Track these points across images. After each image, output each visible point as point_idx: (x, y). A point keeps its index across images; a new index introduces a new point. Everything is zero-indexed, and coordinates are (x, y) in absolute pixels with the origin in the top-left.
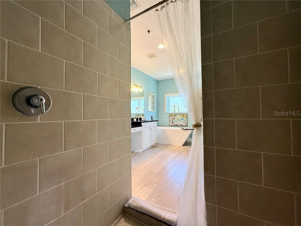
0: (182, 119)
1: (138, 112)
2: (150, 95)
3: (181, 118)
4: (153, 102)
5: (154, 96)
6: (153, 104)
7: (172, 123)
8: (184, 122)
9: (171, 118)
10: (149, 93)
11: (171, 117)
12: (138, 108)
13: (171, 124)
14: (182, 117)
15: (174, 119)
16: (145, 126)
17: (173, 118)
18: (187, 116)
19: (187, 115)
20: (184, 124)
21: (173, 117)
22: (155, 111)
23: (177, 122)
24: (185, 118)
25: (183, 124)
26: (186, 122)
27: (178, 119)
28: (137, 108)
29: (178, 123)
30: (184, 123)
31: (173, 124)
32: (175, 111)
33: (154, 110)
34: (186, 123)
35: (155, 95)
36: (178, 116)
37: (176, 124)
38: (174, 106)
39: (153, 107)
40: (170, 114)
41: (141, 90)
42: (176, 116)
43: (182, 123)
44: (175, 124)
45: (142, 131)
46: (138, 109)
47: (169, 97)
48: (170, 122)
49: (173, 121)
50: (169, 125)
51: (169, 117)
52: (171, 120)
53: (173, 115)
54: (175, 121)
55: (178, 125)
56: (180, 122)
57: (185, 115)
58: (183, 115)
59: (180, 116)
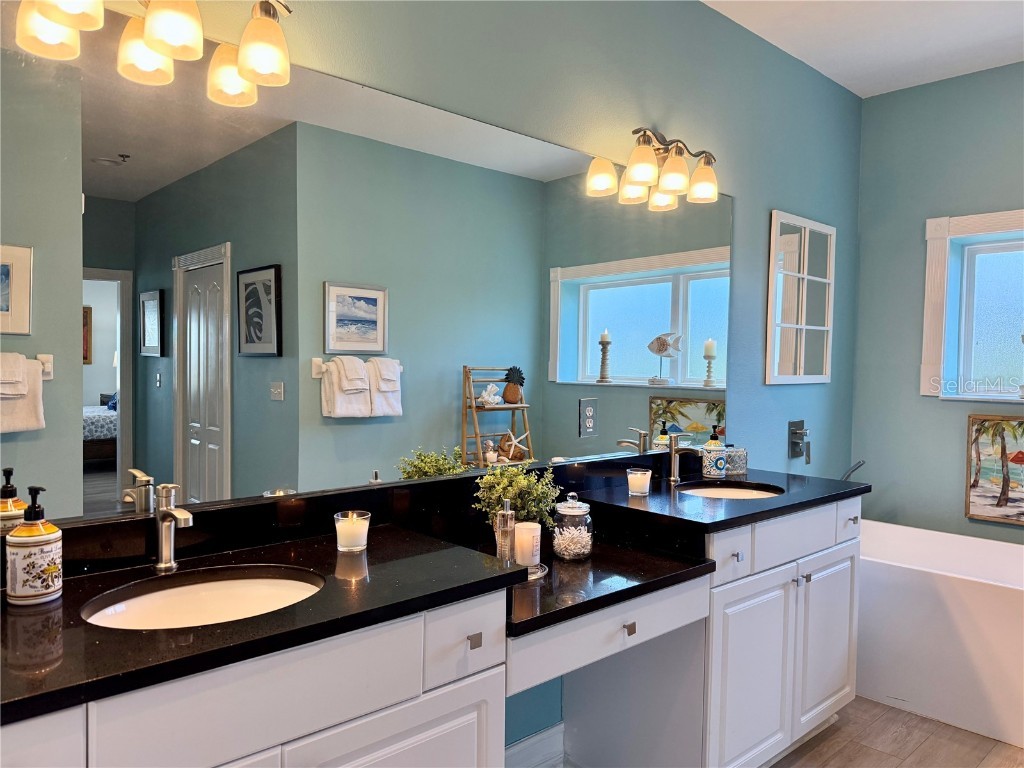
1: (666, 375)
2: (787, 229)
4: (817, 293)
5: (824, 238)
6: (816, 314)
7: (1003, 500)
9: (989, 451)
10: (779, 218)
11: (984, 439)
12: (670, 340)
13: (982, 507)
15: (1022, 459)
16: (744, 567)
17: (1012, 450)
21: (1017, 444)
22: (826, 379)
28: (660, 346)
31: (1009, 510)
33: (814, 367)
35: (831, 231)
40: (986, 412)
41: (706, 191)
45: (706, 621)
46: (671, 350)
47: (966, 248)
48: (976, 481)
49: (1011, 476)
50: (966, 515)
51: (969, 435)
52: (984, 464)
53: (1014, 419)
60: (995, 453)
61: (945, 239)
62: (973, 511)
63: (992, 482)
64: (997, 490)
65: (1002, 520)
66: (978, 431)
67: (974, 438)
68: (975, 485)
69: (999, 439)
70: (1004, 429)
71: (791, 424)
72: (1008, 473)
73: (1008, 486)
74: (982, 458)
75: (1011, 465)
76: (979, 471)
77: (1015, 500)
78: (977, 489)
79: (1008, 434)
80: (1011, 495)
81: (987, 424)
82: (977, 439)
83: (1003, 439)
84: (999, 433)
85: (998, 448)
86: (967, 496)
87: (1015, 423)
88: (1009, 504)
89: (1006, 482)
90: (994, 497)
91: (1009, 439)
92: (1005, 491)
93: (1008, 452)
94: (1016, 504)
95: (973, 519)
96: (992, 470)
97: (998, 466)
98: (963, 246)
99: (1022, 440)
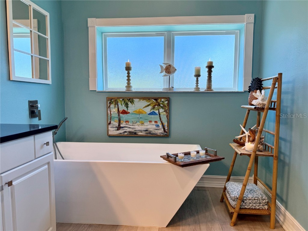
0: (152, 113)
3: (148, 110)
4: (42, 41)
7: (119, 128)
8: (159, 123)
9: (114, 110)
11: (112, 106)
13: (113, 131)
14: (150, 107)
15: (124, 112)
18: (169, 104)
19: (168, 100)
20: (160, 131)
21: (122, 107)
22: (49, 82)
23: (134, 123)
24: (161, 110)
25: (157, 132)
26: (166, 124)
27: (140, 113)
29: (138, 127)
30: (158, 126)
31: (121, 131)
32: (129, 86)
34: (166, 128)
36: (139, 105)
37: (133, 130)
38: (128, 69)
39: (43, 64)
40: (112, 96)
42: (132, 102)
43: (151, 127)
44: (128, 130)
47: (103, 34)
48: (110, 122)
49: (121, 119)
50: (107, 135)
51: (107, 105)
52: (113, 115)
53: (121, 98)
54: (127, 122)
55: (140, 134)
56: (145, 124)
57: (163, 100)
58: (156, 100)
59: (145, 103)
60: (116, 111)
61: (95, 27)
62: (110, 133)
63: (115, 122)
64: (117, 124)
65: (119, 135)
66: (110, 103)
67: (109, 105)
68: (110, 123)
69: (117, 105)
70: (118, 102)
71: (30, 102)
72: (120, 118)
73: (120, 122)
74: (112, 113)
75: (121, 115)
76: (111, 118)
77: (123, 127)
78: (111, 125)
79: (119, 104)
80: (121, 126)
81: (113, 100)
82: (110, 106)
83: (118, 105)
84: (117, 103)
85: (116, 109)
86: (108, 128)
87: (121, 99)
88: (121, 129)
89: (120, 121)
90: (116, 127)
91: (120, 105)
92: (119, 125)
93: (120, 110)
94: (123, 129)
95: (110, 136)
96: (115, 117)
97: (117, 115)
99: (123, 106)
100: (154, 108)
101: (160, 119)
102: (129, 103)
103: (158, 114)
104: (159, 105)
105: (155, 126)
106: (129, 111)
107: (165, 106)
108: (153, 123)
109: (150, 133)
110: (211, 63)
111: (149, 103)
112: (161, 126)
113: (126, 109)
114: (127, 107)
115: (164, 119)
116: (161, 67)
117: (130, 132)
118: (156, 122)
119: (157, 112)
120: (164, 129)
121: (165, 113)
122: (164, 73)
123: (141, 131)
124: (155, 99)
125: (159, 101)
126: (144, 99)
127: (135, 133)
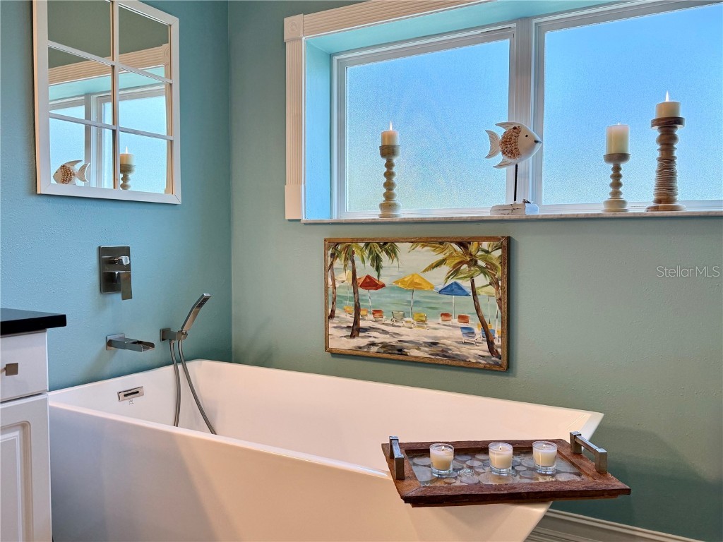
3: (439, 278)
5: (165, 29)
7: (356, 330)
9: (343, 277)
11: (339, 263)
13: (341, 341)
14: (445, 269)
15: (371, 284)
17: (361, 275)
19: (508, 246)
20: (477, 350)
21: (365, 269)
23: (397, 318)
24: (481, 280)
25: (465, 351)
26: (496, 327)
27: (414, 286)
29: (409, 333)
30: (469, 332)
31: (360, 341)
32: (389, 203)
34: (497, 342)
35: (173, 22)
36: (410, 261)
37: (393, 341)
38: (388, 151)
42: (392, 253)
43: (448, 334)
44: (381, 338)
47: (335, 58)
48: (333, 311)
49: (361, 303)
50: (326, 349)
51: (326, 261)
52: (339, 292)
53: (362, 240)
54: (377, 312)
55: (414, 353)
56: (431, 323)
57: (485, 245)
58: (463, 244)
59: (428, 255)
60: (347, 279)
61: (301, 39)
62: (333, 344)
63: (346, 311)
64: (350, 319)
65: (355, 353)
66: (333, 255)
67: (329, 263)
68: (331, 316)
69: (350, 262)
70: (353, 252)
71: (102, 251)
72: (358, 299)
73: (359, 314)
74: (337, 285)
75: (361, 291)
76: (335, 299)
77: (365, 330)
78: (335, 320)
79: (357, 257)
80: (362, 324)
81: (340, 247)
82: (332, 264)
83: (353, 262)
84: (350, 257)
85: (349, 272)
86: (327, 328)
87: (362, 245)
88: (361, 334)
89: (357, 309)
90: (348, 327)
91: (358, 262)
92: (356, 322)
93: (358, 277)
94: (366, 334)
95: (333, 354)
96: (345, 298)
97: (350, 293)
98: (331, 56)
99: (368, 263)
100: (456, 271)
101: (478, 309)
102: (384, 256)
103: (469, 290)
104: (473, 262)
105: (459, 333)
106: (383, 280)
107: (494, 267)
108: (455, 321)
109: (444, 353)
110: (673, 106)
111: (441, 257)
112: (478, 331)
113: (374, 275)
114: (378, 268)
115: (492, 312)
116: (492, 135)
117: (385, 345)
118: (463, 318)
119: (466, 284)
120: (491, 344)
121: (492, 289)
122: (500, 157)
123: (418, 346)
124: (461, 244)
125: (473, 248)
126: (427, 242)
127: (400, 351)
